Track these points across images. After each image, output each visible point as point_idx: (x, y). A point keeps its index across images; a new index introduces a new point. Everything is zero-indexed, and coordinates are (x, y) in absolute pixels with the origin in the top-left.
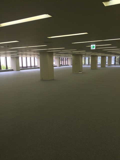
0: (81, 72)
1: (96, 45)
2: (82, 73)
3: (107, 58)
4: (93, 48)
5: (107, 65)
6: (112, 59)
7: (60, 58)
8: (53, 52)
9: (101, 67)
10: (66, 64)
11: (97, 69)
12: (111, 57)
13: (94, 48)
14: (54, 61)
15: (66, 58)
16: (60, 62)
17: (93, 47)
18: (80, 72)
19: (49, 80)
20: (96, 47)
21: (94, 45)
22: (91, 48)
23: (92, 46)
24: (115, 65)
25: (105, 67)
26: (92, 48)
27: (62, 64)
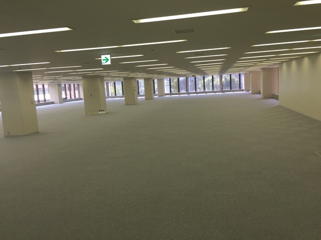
0: (104, 112)
1: (111, 56)
2: (107, 113)
3: (156, 81)
4: (106, 62)
5: (157, 95)
6: (165, 84)
7: (59, 85)
8: (30, 73)
9: (146, 99)
10: (75, 97)
11: (137, 104)
12: (162, 79)
13: (109, 63)
14: (35, 92)
15: (70, 85)
16: (60, 94)
17: (106, 60)
18: (102, 111)
19: (24, 136)
20: (112, 60)
21: (108, 56)
22: (103, 61)
23: (103, 57)
24: (171, 94)
25: (152, 99)
26: (104, 63)
27: (66, 98)
